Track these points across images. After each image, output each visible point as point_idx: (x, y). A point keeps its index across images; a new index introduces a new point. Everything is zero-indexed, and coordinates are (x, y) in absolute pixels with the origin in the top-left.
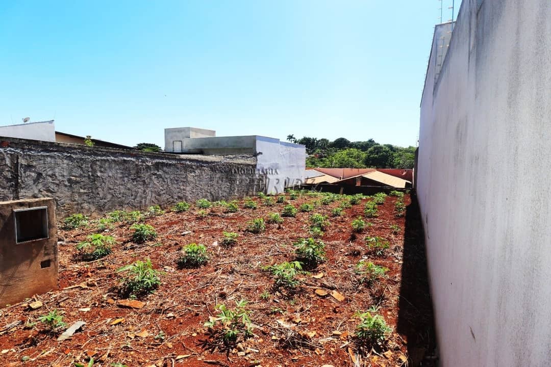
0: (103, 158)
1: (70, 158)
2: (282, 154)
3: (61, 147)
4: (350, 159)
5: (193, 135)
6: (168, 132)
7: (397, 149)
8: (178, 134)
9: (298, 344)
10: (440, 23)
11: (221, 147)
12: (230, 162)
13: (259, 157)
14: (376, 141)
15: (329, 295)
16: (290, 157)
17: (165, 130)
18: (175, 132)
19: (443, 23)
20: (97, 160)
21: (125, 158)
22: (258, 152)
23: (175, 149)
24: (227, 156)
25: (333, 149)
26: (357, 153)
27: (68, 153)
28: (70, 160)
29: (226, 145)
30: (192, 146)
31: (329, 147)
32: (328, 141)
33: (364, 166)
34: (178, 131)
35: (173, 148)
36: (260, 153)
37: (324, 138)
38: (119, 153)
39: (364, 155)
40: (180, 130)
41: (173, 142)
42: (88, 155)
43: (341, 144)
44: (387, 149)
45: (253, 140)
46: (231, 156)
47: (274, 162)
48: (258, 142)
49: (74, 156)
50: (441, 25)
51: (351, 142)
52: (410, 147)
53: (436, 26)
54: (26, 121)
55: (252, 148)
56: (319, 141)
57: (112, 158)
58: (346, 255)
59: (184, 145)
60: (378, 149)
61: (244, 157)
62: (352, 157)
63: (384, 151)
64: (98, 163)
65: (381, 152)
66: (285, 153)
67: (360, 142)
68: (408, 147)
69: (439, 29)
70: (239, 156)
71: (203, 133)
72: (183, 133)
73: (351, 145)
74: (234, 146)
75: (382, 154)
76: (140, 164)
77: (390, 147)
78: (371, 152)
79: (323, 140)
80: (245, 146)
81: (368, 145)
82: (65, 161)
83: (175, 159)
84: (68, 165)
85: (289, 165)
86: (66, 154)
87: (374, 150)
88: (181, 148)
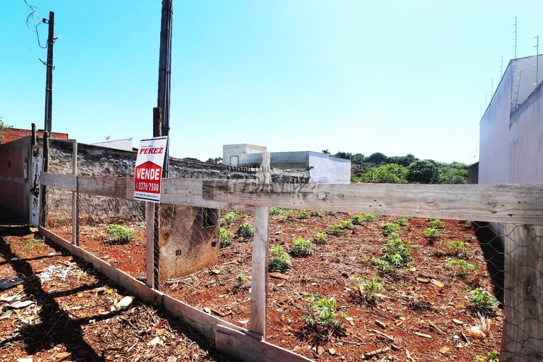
0: (199, 170)
1: (177, 170)
2: (330, 168)
3: (173, 161)
4: (391, 174)
5: (249, 151)
6: (226, 147)
7: (440, 165)
8: (234, 150)
9: (424, 308)
10: (514, 58)
11: (275, 162)
12: (288, 175)
13: (311, 171)
14: (416, 157)
15: (429, 282)
16: (337, 171)
17: (224, 146)
18: (233, 148)
19: (517, 58)
20: (195, 172)
21: (213, 171)
22: (310, 167)
23: (232, 164)
24: (286, 170)
25: (370, 164)
26: (398, 168)
27: (177, 165)
28: (178, 171)
29: (280, 160)
30: (248, 160)
31: (364, 162)
32: (363, 156)
33: (406, 181)
34: (236, 148)
35: (230, 163)
36: (312, 167)
37: (359, 153)
38: (209, 166)
39: (405, 171)
40: (237, 147)
41: (231, 157)
42: (190, 167)
43: (378, 159)
44: (431, 164)
45: (306, 155)
46: (289, 170)
47: (323, 176)
48: (310, 157)
49: (180, 168)
50: (516, 60)
51: (388, 157)
52: (454, 163)
53: (511, 60)
54: (107, 139)
55: (305, 163)
56: (354, 155)
57: (205, 170)
58: (430, 256)
59: (241, 159)
60: (421, 165)
61: (299, 170)
62: (393, 172)
63: (428, 167)
64: (195, 174)
65: (423, 168)
66: (332, 167)
67: (397, 157)
68: (452, 162)
69: (514, 63)
70: (295, 170)
71: (256, 149)
72: (240, 149)
73: (389, 161)
74: (287, 161)
75: (425, 169)
76: (223, 175)
77: (433, 162)
78: (413, 167)
79: (357, 155)
80: (298, 161)
81: (407, 160)
82: (175, 172)
83: (248, 172)
84: (177, 175)
85: (336, 179)
86: (175, 166)
87: (417, 165)
88: (237, 162)
